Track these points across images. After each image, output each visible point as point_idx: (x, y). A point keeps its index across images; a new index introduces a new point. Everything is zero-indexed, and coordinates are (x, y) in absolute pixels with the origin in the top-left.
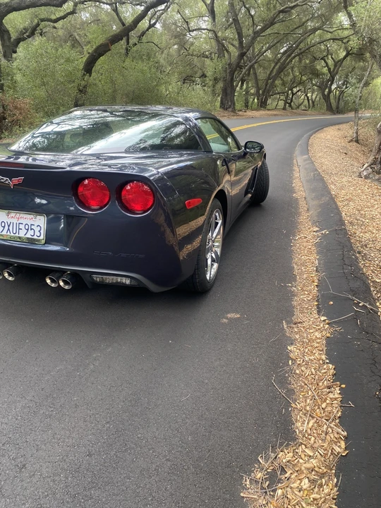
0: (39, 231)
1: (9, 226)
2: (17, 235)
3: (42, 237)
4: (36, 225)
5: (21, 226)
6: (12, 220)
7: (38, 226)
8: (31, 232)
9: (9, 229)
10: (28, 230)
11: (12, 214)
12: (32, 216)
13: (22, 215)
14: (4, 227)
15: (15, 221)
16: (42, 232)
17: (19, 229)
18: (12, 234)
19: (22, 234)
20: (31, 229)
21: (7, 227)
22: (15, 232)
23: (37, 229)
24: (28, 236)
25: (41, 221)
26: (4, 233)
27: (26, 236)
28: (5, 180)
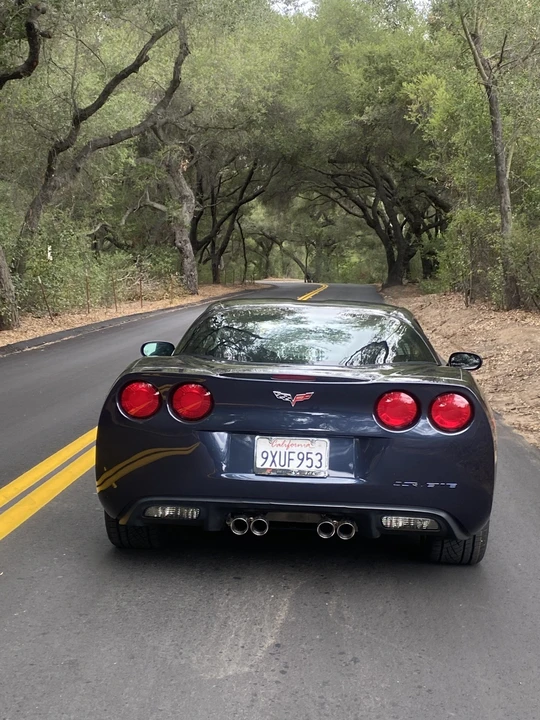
0: (320, 461)
1: (274, 457)
2: (286, 467)
3: (324, 468)
4: (314, 453)
5: (292, 456)
6: (279, 449)
7: (317, 454)
8: (307, 463)
9: (273, 461)
10: (303, 460)
11: (280, 440)
12: (309, 442)
13: (293, 441)
14: (266, 458)
15: (283, 450)
16: (324, 461)
17: (289, 459)
18: (279, 467)
19: (294, 466)
20: (308, 459)
21: (270, 459)
22: (282, 464)
23: (316, 459)
24: (303, 467)
25: (322, 447)
26: (267, 466)
27: (300, 468)
28: (285, 396)
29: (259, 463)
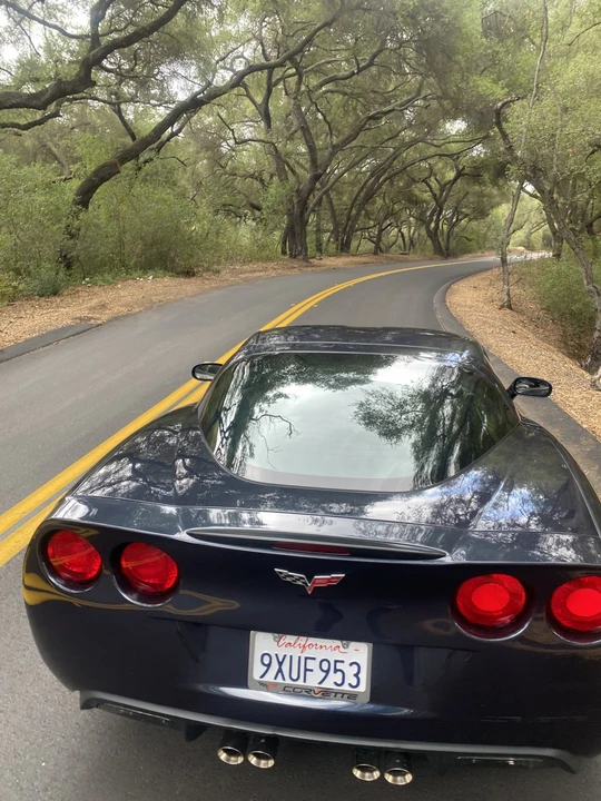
0: (356, 675)
1: (280, 664)
2: (300, 682)
3: (363, 688)
4: (347, 663)
5: (310, 664)
6: (289, 652)
7: (351, 664)
8: (335, 678)
9: (280, 671)
10: (327, 672)
11: (290, 639)
12: (338, 643)
13: (312, 640)
14: (269, 666)
15: (295, 652)
16: (364, 676)
17: (306, 670)
18: (288, 681)
19: (313, 680)
20: (336, 671)
21: (275, 666)
22: (295, 676)
23: (350, 671)
24: (329, 684)
25: (360, 653)
26: (269, 678)
27: (324, 685)
28: (297, 576)
29: (257, 670)
